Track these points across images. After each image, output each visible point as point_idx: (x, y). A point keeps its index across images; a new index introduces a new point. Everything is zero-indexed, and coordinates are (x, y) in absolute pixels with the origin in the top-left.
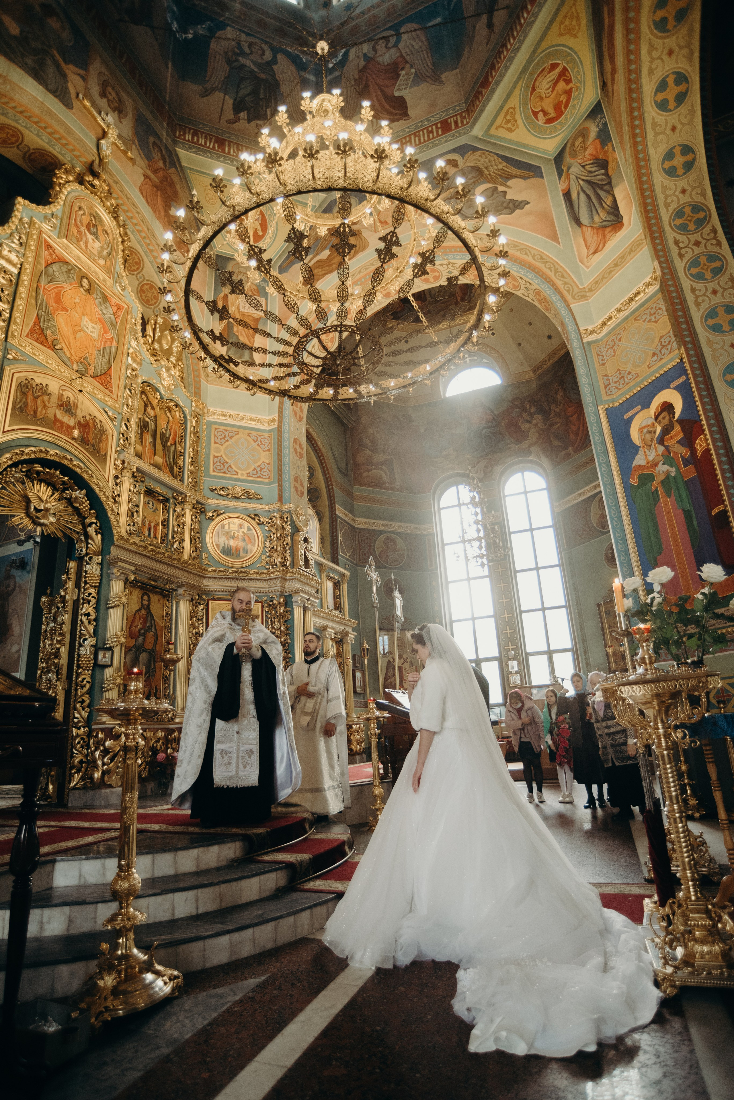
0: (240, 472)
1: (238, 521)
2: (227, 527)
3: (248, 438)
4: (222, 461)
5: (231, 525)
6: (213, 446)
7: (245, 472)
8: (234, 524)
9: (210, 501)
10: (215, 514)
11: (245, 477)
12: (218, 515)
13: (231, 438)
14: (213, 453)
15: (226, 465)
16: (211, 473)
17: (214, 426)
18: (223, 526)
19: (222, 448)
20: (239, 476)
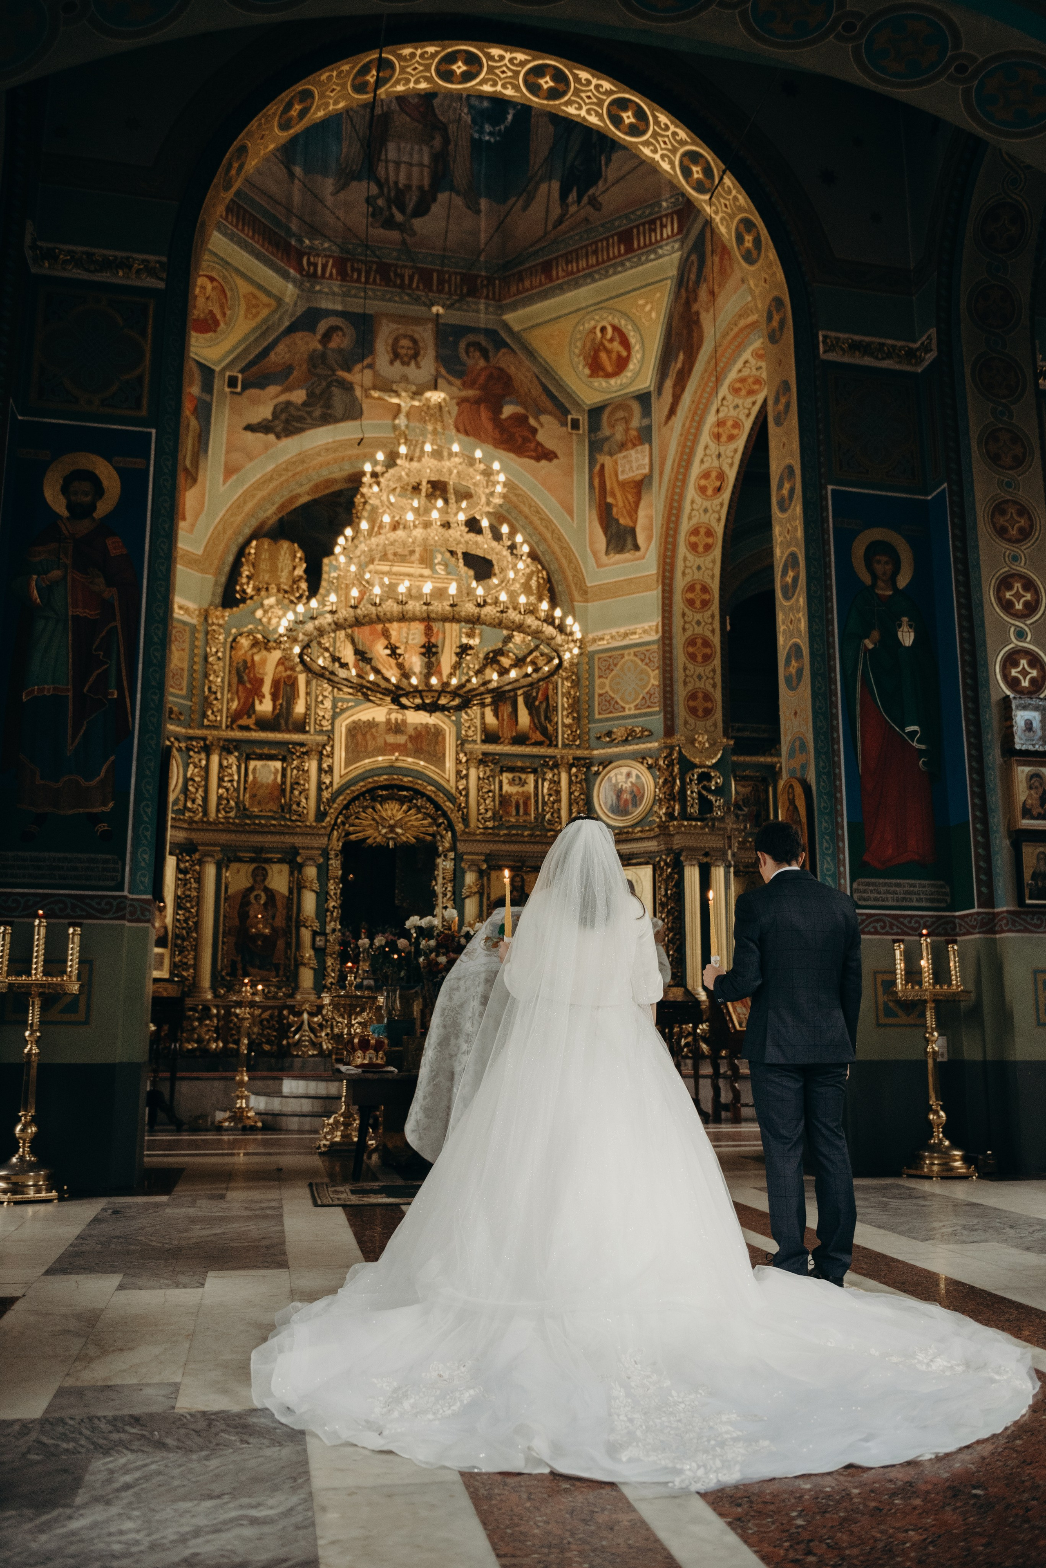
0: (627, 706)
1: (625, 770)
2: (614, 781)
3: (636, 659)
4: (608, 698)
5: (619, 777)
6: (598, 681)
7: (632, 706)
8: (621, 774)
9: (595, 752)
10: (601, 768)
11: (633, 712)
12: (604, 768)
13: (616, 665)
14: (598, 691)
15: (612, 702)
16: (597, 716)
17: (597, 657)
18: (610, 779)
19: (607, 682)
20: (627, 712)
